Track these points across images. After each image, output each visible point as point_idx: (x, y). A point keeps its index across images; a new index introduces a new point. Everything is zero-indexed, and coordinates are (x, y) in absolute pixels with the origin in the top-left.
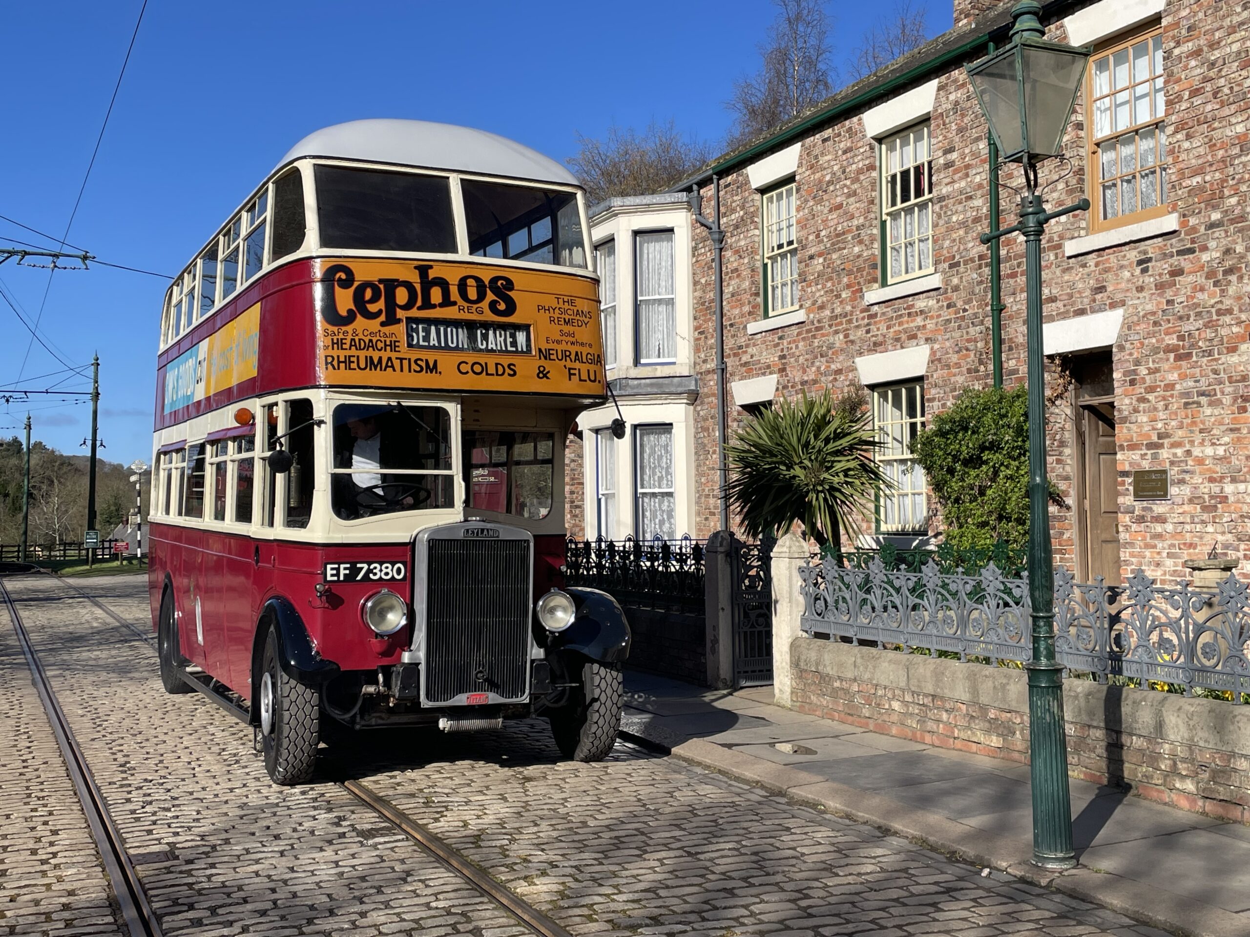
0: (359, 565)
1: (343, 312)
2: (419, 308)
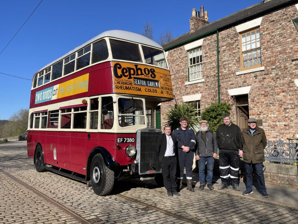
0: (125, 139)
1: (119, 75)
2: (136, 75)
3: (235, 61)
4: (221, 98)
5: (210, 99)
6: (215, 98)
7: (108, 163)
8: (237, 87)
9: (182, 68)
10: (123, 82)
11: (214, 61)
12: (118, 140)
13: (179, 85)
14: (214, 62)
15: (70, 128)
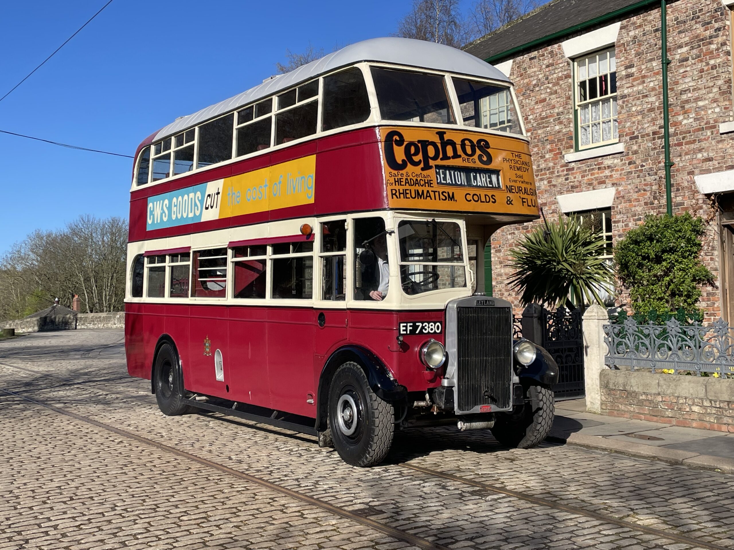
0: (417, 324)
1: (400, 162)
2: (441, 159)
3: (715, 90)
4: (674, 200)
5: (642, 203)
6: (656, 202)
7: (379, 386)
8: (721, 167)
9: (556, 111)
10: (409, 178)
11: (653, 89)
12: (402, 328)
13: (545, 161)
14: (653, 93)
15: (262, 296)
